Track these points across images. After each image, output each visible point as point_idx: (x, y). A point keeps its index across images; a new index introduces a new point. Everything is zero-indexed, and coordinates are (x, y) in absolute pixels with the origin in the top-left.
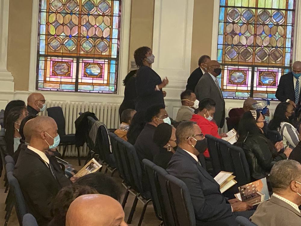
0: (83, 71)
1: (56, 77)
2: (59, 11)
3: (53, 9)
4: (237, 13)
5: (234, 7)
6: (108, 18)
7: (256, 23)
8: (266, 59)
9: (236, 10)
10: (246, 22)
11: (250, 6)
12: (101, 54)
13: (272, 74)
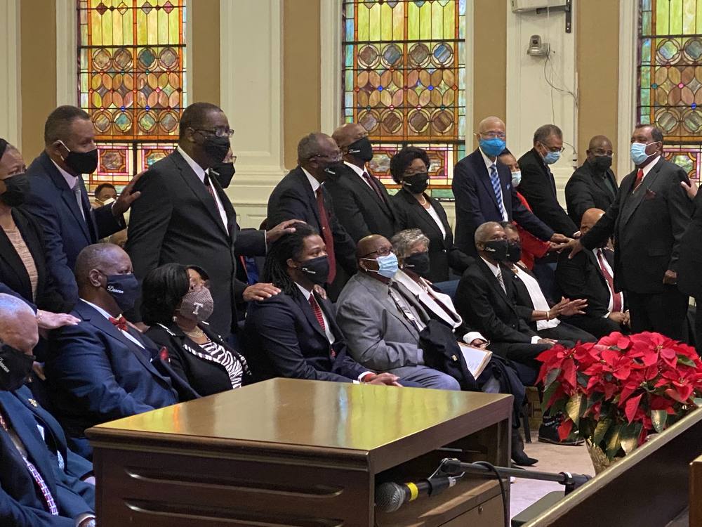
0: (143, 162)
1: (106, 174)
2: (105, 70)
3: (98, 67)
4: (373, 52)
5: (369, 42)
6: (175, 76)
7: (405, 67)
8: (426, 130)
9: (372, 47)
10: (389, 67)
11: (394, 39)
12: (167, 134)
13: (436, 154)
